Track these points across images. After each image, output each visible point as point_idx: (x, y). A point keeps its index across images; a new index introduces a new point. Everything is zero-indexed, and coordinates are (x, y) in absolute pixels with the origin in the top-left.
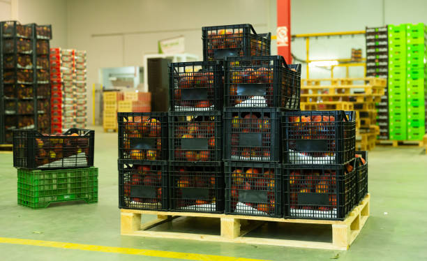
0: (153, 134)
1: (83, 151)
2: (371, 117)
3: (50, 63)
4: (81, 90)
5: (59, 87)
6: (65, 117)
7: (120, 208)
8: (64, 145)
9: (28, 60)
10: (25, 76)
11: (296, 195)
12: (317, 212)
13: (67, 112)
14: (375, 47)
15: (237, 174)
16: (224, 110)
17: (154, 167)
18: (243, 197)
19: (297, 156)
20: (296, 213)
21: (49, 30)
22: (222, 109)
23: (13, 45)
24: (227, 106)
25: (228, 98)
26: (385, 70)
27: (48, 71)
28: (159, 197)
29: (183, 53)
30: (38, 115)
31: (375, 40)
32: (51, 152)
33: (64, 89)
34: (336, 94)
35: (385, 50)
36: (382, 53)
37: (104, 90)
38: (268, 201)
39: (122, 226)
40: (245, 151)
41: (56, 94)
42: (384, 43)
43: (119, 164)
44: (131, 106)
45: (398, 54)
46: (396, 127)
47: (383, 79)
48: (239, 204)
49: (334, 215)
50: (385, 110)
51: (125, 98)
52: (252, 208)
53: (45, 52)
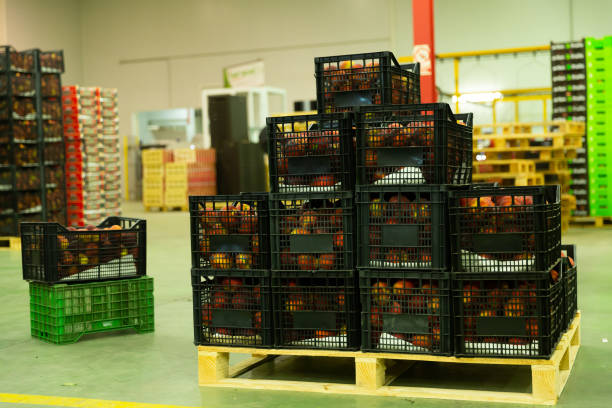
0: (245, 228)
1: (129, 253)
2: (563, 182)
3: (63, 109)
4: (111, 150)
5: (77, 146)
6: (88, 192)
7: (197, 344)
8: (100, 243)
9: (29, 106)
10: (25, 131)
11: (474, 320)
12: (507, 346)
13: (91, 185)
14: (565, 72)
15: (379, 289)
16: (358, 190)
17: (248, 281)
18: (389, 325)
19: (474, 260)
20: (473, 348)
21: (59, 58)
22: (354, 189)
23: (5, 84)
24: (361, 183)
25: (364, 170)
26: (581, 108)
27: (60, 122)
28: (256, 327)
29: (262, 85)
30: (46, 190)
31: (565, 62)
32: (80, 255)
33: (85, 149)
34: (507, 148)
35: (580, 77)
36: (577, 82)
37: (143, 147)
38: (430, 330)
39: (199, 373)
40: (391, 253)
41: (72, 157)
42: (580, 66)
43: (192, 276)
44: (185, 170)
45: (601, 83)
46: (600, 196)
47: (579, 123)
48: (384, 335)
49: (535, 350)
50: (582, 171)
51: (176, 159)
52: (404, 342)
53: (54, 92)
